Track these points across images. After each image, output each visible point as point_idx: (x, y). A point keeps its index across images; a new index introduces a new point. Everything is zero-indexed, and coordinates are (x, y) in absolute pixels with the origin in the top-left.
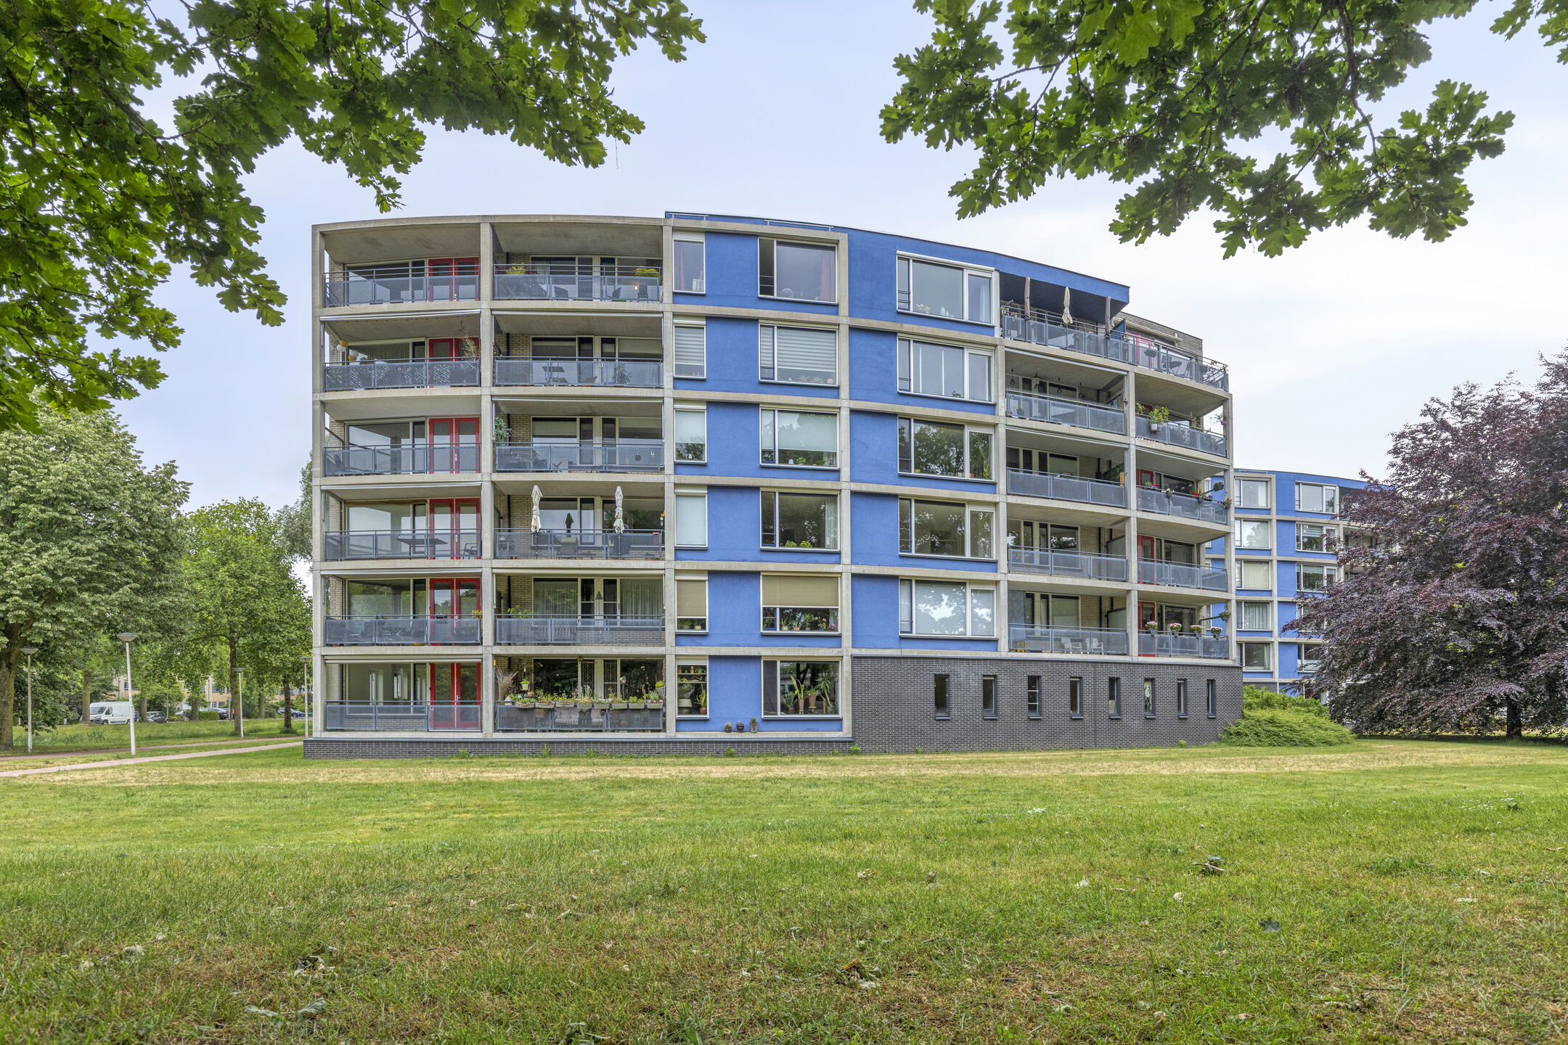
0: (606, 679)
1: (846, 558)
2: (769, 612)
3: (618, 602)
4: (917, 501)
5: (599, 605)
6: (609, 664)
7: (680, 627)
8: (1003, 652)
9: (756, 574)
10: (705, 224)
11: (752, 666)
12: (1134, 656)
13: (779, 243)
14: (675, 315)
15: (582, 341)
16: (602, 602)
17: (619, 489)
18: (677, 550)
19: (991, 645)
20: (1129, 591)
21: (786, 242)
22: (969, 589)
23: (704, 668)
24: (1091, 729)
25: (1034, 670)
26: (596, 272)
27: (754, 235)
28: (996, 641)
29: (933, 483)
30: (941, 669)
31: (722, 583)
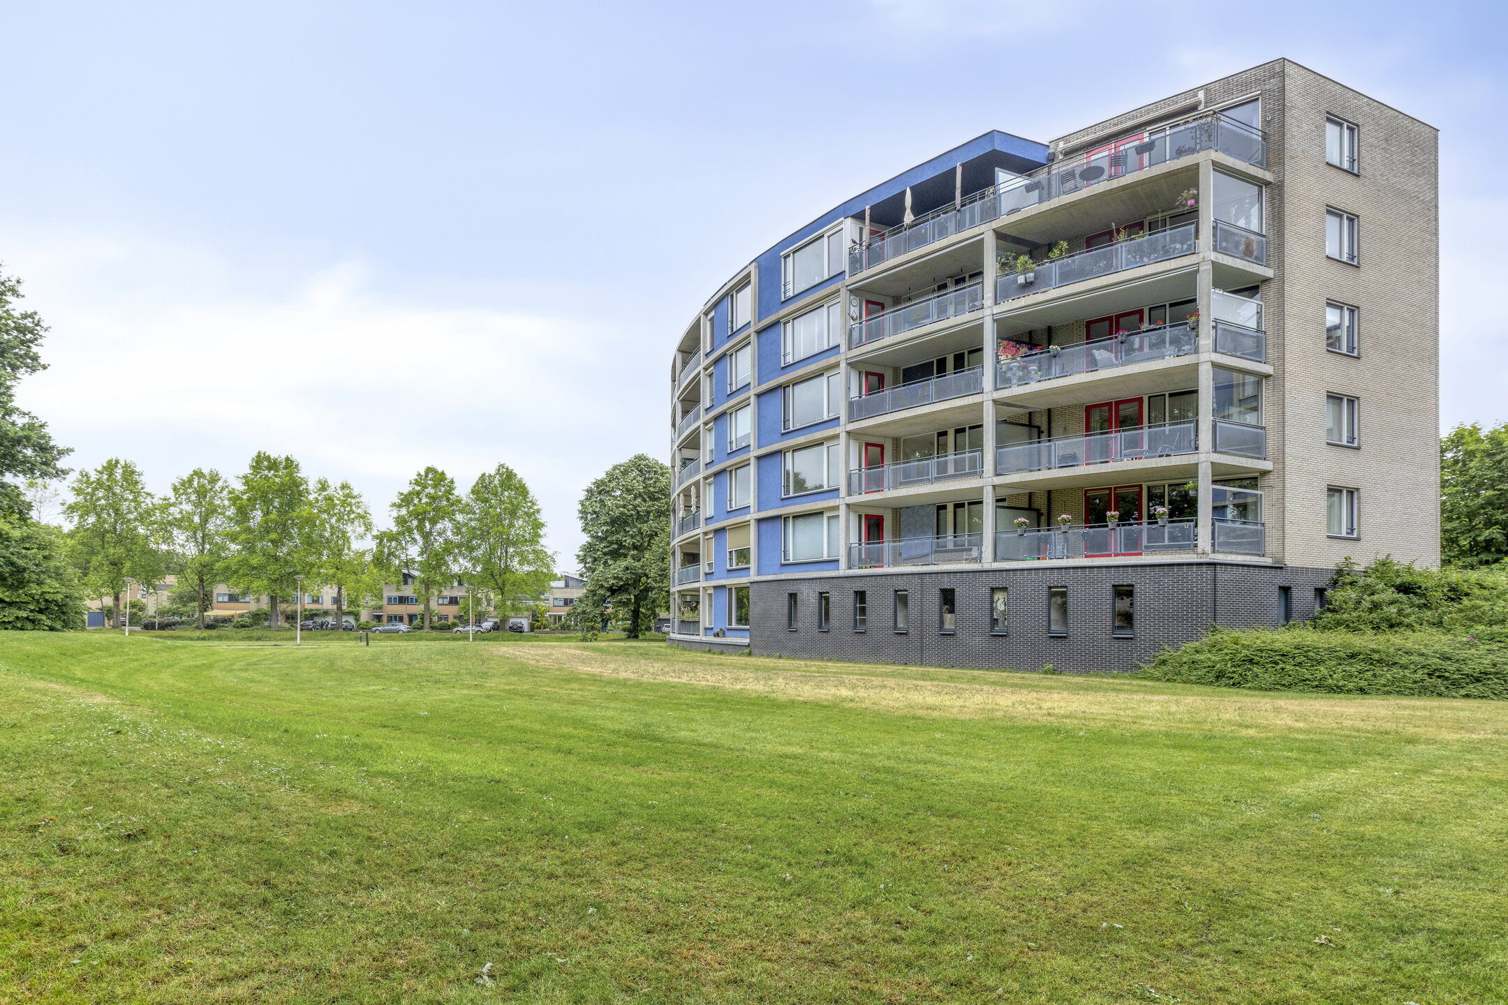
1: (753, 508)
2: (731, 554)
8: (843, 571)
13: (737, 292)
19: (831, 565)
21: (739, 289)
22: (825, 516)
25: (859, 586)
27: (727, 295)
28: (837, 561)
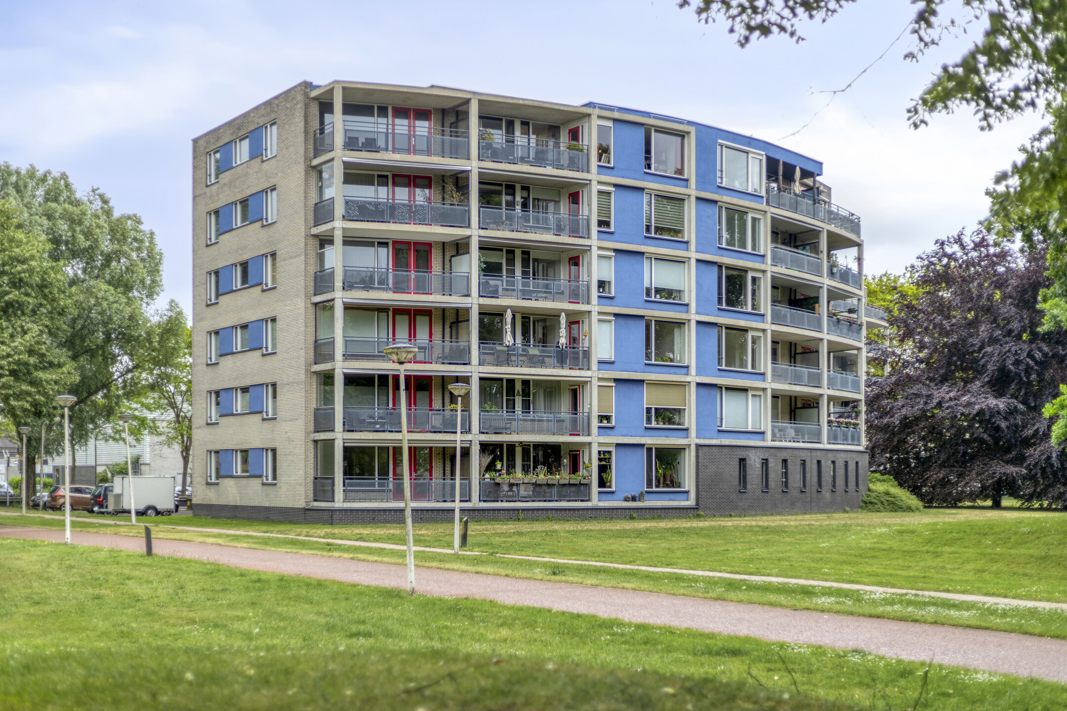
0: (523, 460)
1: (693, 370)
2: (649, 410)
3: (531, 398)
4: (727, 328)
5: (518, 400)
6: (526, 448)
7: (601, 422)
8: (768, 441)
9: (642, 382)
10: (617, 115)
11: (639, 451)
12: (825, 445)
13: (656, 131)
14: (599, 183)
15: (507, 187)
16: (521, 398)
17: (563, 315)
18: (600, 362)
19: (760, 436)
20: (821, 395)
21: (660, 130)
22: (750, 393)
23: (609, 452)
24: (809, 499)
25: (782, 455)
26: (517, 133)
27: (642, 124)
29: (734, 315)
30: (742, 454)
31: (624, 388)
